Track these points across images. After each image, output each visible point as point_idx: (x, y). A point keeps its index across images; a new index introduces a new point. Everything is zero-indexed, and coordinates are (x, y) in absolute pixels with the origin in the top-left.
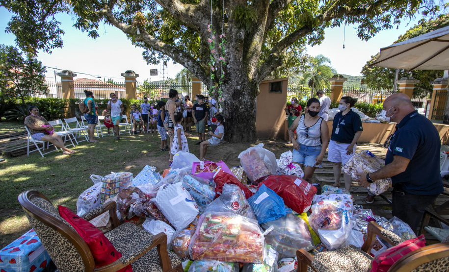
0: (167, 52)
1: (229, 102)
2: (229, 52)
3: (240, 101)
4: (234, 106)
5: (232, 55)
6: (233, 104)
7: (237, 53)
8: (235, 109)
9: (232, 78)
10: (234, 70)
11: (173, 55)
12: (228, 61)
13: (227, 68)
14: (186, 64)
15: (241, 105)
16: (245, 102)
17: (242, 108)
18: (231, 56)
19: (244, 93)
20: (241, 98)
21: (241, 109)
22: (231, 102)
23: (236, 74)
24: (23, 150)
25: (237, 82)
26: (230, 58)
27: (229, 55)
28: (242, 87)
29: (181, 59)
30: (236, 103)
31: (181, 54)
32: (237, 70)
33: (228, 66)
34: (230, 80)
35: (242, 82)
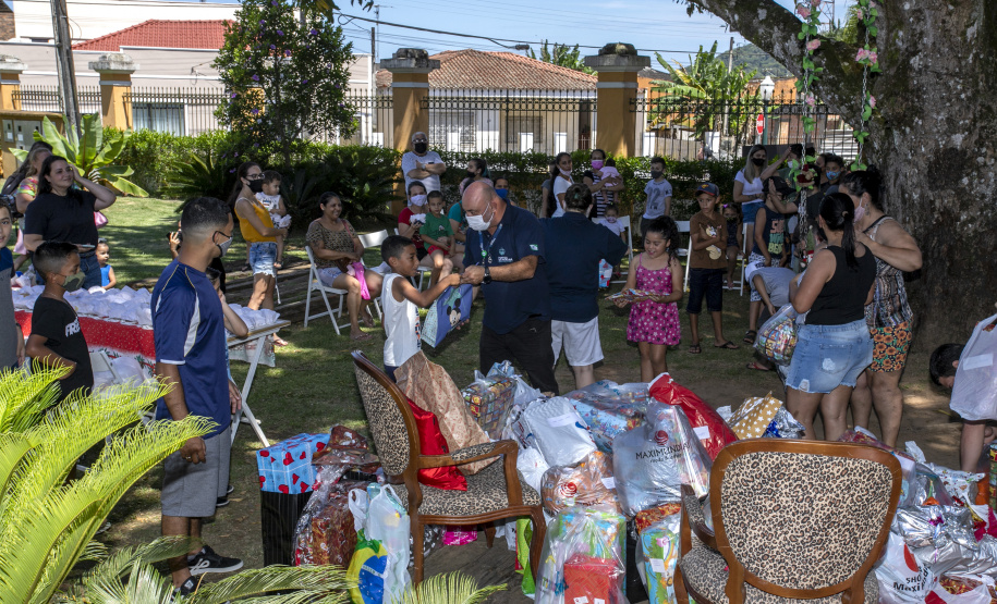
0: (717, 7)
1: (915, 196)
2: (920, 11)
3: (960, 192)
4: (933, 210)
5: (929, 22)
6: (932, 202)
7: (950, 14)
8: (939, 224)
9: (927, 107)
10: (938, 75)
11: (736, 17)
12: (915, 44)
13: (911, 68)
14: (777, 48)
15: (964, 206)
16: (983, 196)
17: (972, 220)
18: (928, 26)
19: (980, 160)
20: (965, 181)
21: (965, 223)
22: (922, 196)
23: (948, 88)
24: (296, 312)
25: (950, 120)
26: (922, 33)
27: (918, 20)
28: (975, 137)
29: (761, 31)
30: (947, 199)
31: (762, 14)
32: (953, 75)
33: (915, 61)
34: (919, 112)
35: (975, 120)
